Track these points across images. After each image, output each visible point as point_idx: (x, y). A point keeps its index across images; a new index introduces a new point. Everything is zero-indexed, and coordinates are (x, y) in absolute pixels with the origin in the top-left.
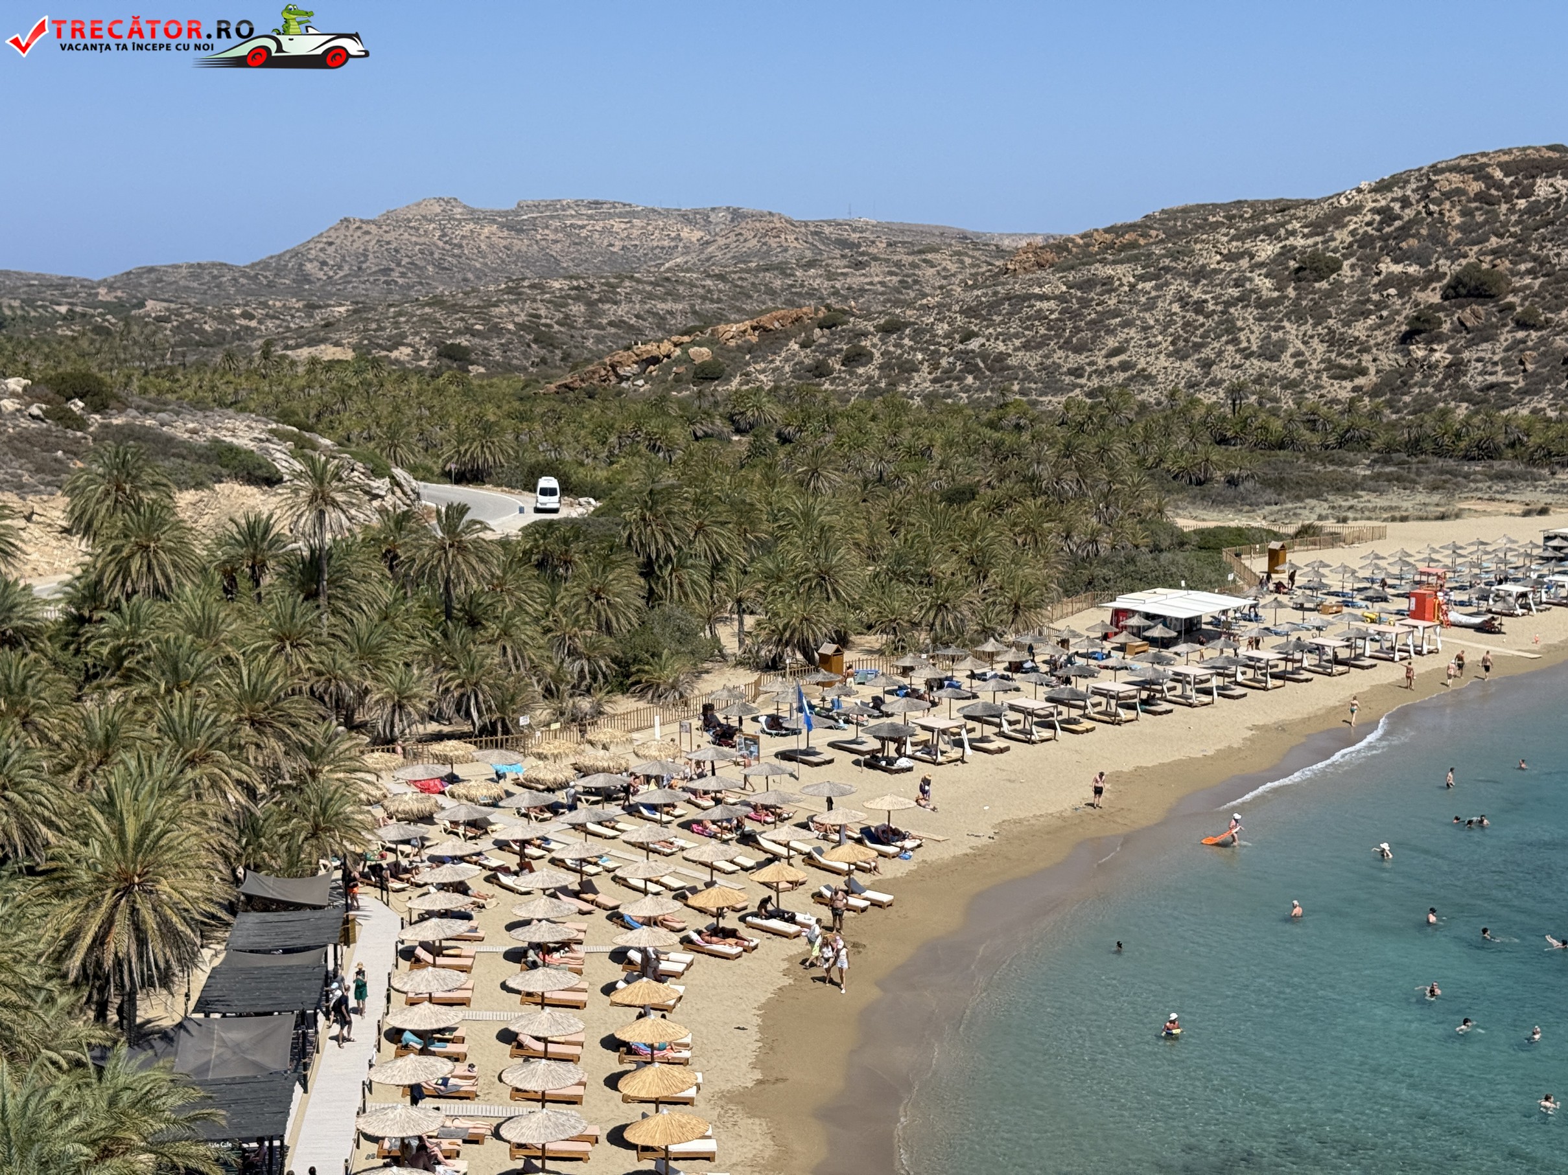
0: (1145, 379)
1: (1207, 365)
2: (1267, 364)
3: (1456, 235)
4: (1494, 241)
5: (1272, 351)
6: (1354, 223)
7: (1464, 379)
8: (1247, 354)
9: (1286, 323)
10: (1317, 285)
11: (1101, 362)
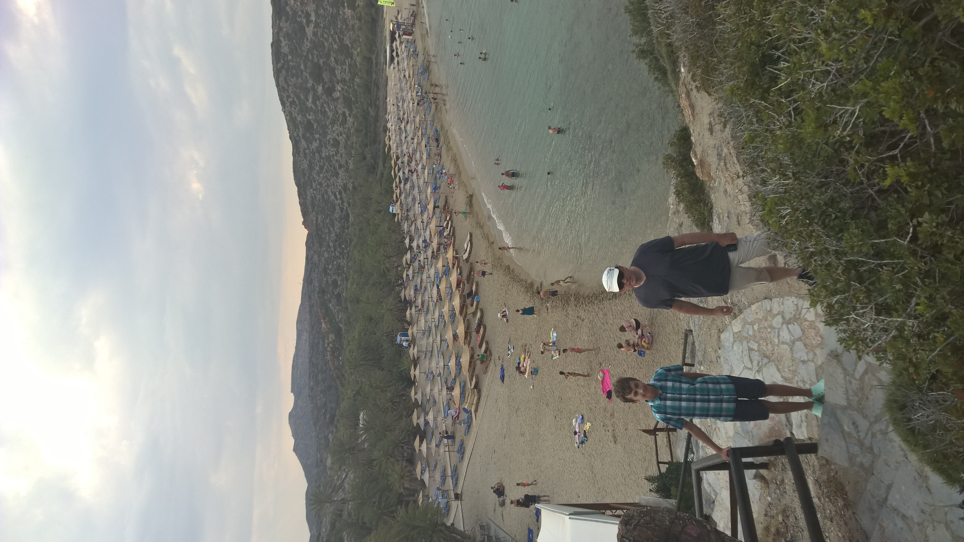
0: (345, 187)
1: (341, 166)
2: (341, 145)
3: (300, 80)
4: (302, 67)
5: (336, 143)
6: (295, 114)
7: (347, 79)
8: (337, 152)
9: (328, 138)
10: (315, 127)
11: (339, 201)
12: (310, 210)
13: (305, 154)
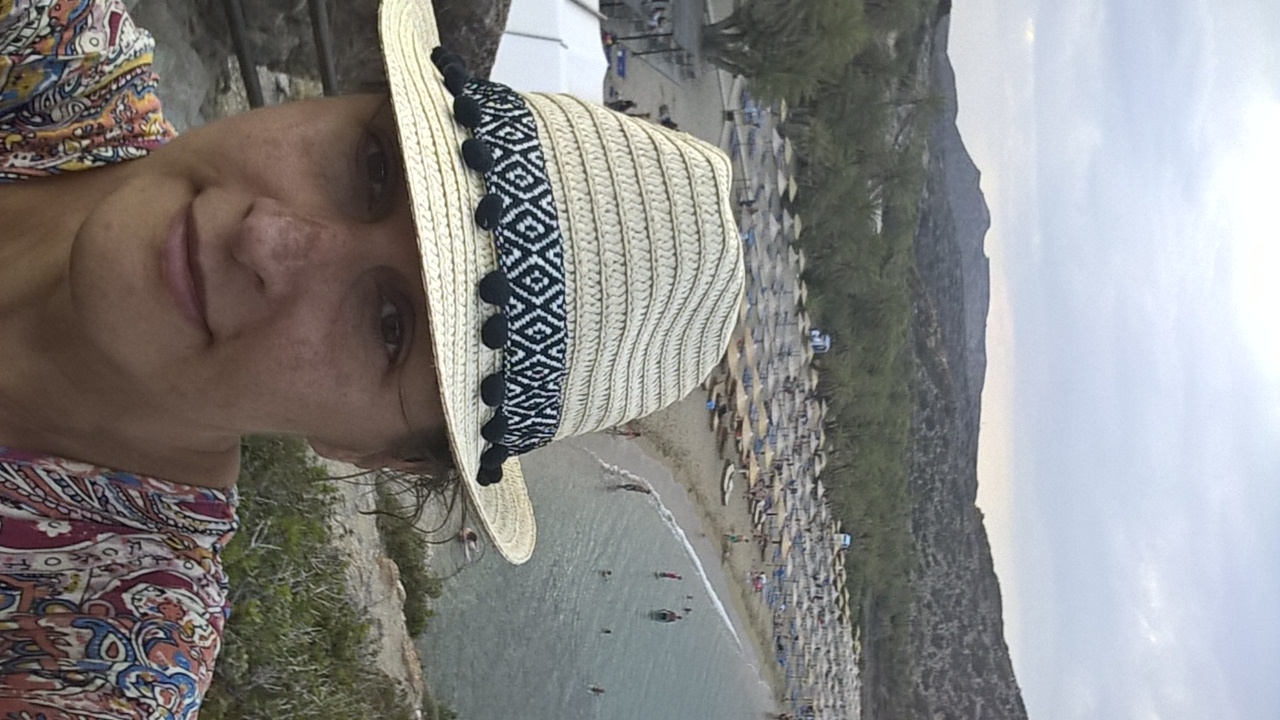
0: (921, 574)
1: (929, 606)
2: (929, 639)
5: (937, 641)
6: (1002, 684)
8: (935, 628)
9: (950, 649)
10: (970, 665)
11: (930, 551)
12: (973, 536)
13: (984, 624)
